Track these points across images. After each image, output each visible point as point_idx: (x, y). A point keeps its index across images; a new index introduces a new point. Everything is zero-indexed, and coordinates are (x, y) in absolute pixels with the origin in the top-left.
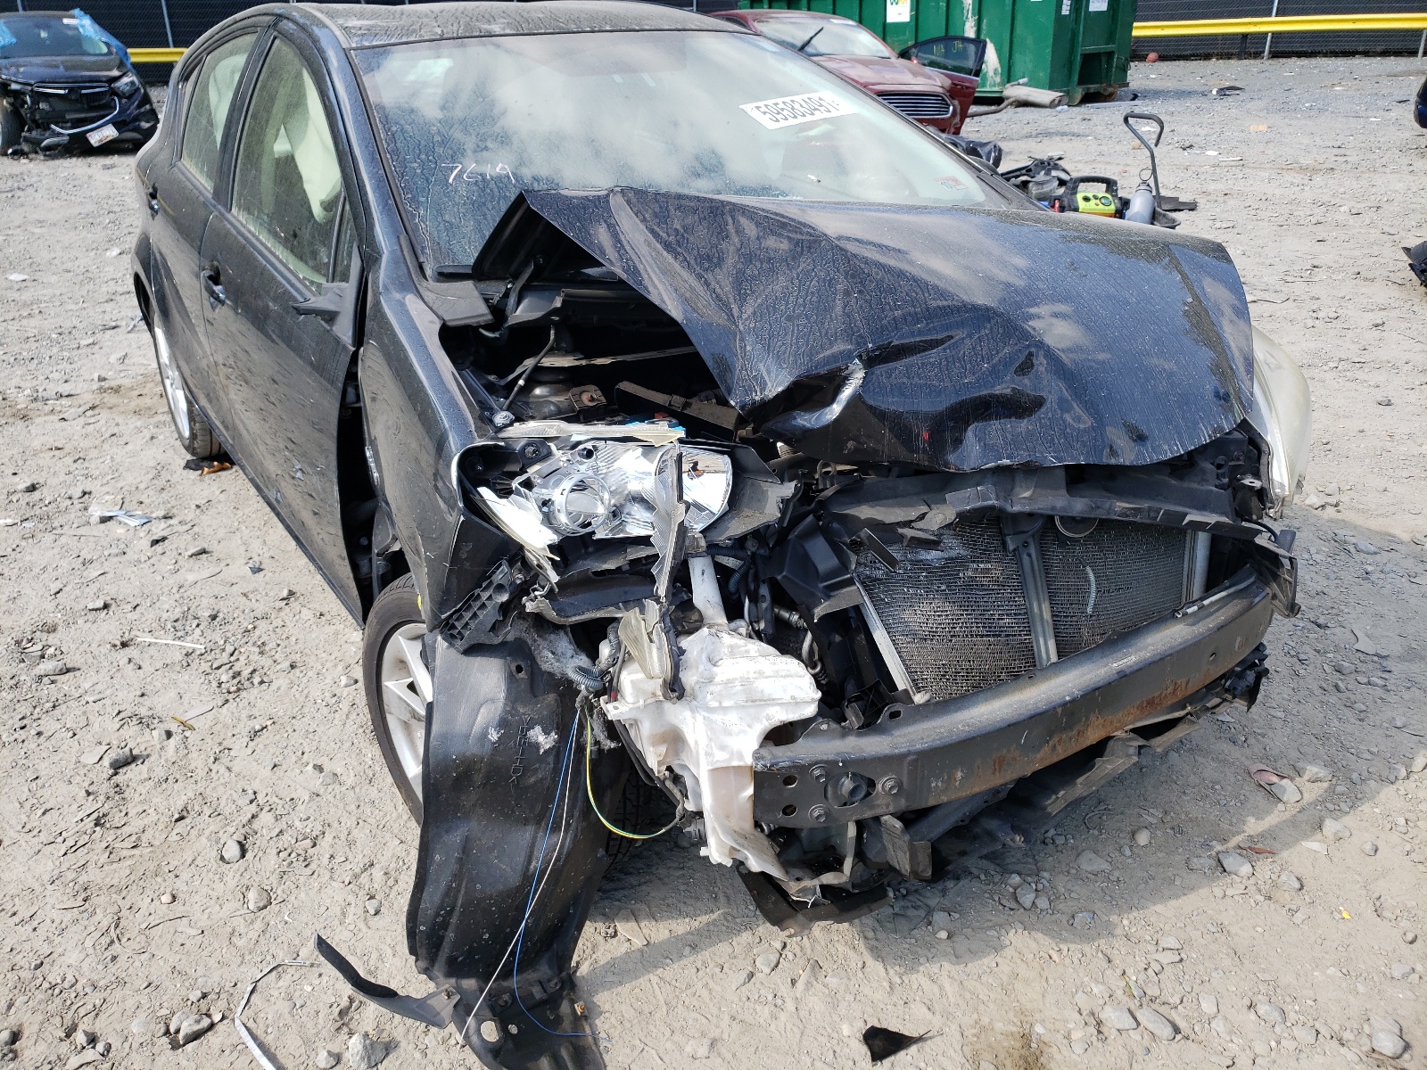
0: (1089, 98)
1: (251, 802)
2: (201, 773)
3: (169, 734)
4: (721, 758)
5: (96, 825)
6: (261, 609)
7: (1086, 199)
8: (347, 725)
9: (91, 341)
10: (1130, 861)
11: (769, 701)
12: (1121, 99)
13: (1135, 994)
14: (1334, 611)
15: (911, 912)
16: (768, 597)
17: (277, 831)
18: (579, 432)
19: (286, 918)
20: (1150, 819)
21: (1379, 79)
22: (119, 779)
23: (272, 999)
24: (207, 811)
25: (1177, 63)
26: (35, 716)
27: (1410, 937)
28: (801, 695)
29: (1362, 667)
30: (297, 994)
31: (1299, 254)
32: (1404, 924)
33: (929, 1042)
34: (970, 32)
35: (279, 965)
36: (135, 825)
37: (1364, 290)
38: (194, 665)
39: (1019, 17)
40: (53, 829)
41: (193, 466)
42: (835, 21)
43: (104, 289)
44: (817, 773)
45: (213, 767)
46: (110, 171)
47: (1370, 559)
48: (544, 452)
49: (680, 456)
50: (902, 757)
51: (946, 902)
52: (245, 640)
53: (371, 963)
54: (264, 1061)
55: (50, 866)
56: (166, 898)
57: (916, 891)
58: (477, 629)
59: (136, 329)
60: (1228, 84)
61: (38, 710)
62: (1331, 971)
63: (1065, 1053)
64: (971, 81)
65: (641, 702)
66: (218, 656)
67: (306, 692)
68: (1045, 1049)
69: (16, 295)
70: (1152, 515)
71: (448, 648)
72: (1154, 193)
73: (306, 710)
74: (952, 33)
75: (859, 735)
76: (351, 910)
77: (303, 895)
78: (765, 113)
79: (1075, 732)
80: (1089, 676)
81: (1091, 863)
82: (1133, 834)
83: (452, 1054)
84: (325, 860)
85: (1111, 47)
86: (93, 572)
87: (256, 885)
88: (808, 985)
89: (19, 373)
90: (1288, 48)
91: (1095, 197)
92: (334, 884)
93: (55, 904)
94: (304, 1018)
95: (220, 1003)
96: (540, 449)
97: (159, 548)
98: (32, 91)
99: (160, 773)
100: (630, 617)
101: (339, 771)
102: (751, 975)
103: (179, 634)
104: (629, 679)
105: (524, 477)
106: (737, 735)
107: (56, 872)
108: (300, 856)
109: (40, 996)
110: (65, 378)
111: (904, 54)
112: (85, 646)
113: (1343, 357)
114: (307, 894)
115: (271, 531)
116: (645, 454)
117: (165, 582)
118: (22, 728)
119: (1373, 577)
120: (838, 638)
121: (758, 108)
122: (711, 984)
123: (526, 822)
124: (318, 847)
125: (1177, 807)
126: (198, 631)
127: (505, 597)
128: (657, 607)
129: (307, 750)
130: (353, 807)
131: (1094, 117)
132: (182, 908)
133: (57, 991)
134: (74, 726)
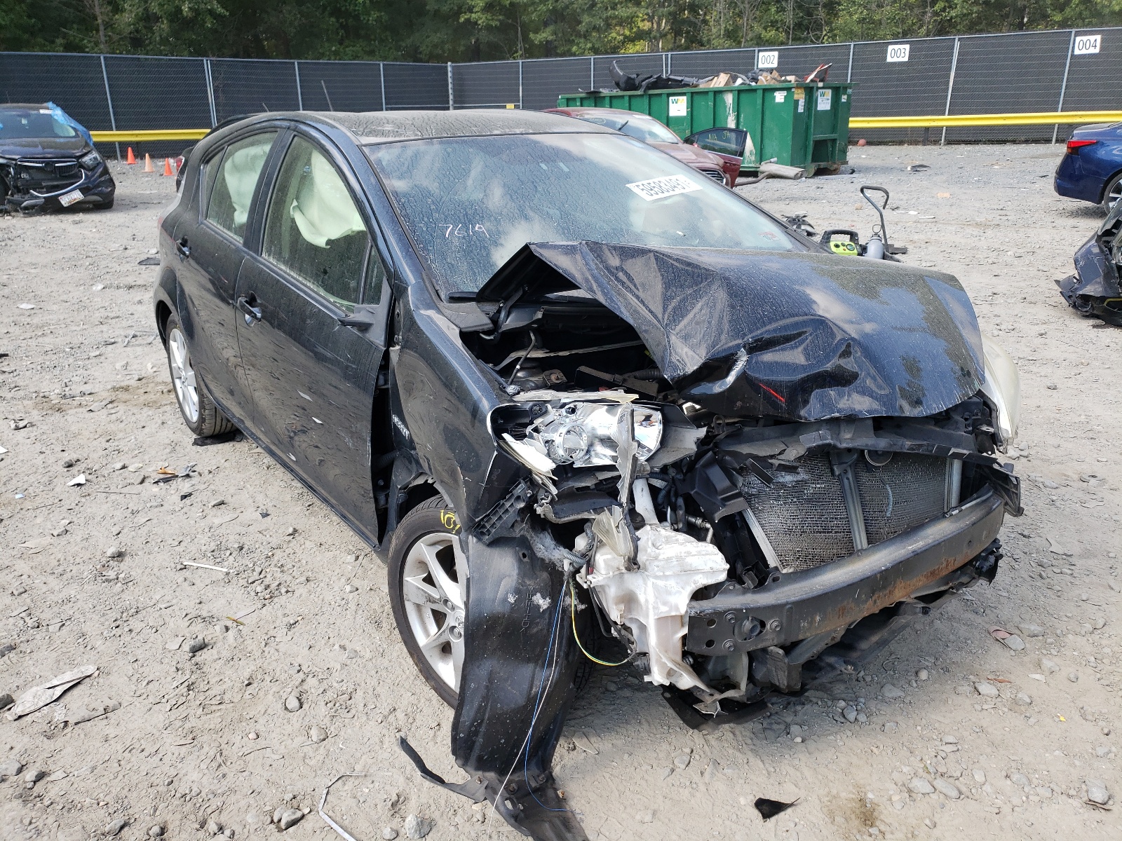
0: (820, 172)
1: (299, 671)
2: (257, 654)
3: (227, 629)
4: (664, 610)
5: (189, 690)
6: (275, 542)
7: (837, 246)
8: (357, 619)
9: (98, 353)
10: (917, 690)
11: (696, 571)
12: (843, 173)
13: (931, 771)
14: (1033, 527)
15: (775, 727)
16: (683, 507)
17: (322, 690)
18: (565, 397)
19: (341, 746)
20: (927, 663)
21: (1025, 160)
22: (197, 659)
23: (343, 798)
24: (268, 679)
25: (880, 147)
26: (125, 619)
27: (1106, 731)
28: (716, 567)
29: (1054, 562)
30: (359, 794)
31: (982, 285)
32: (1101, 723)
33: (799, 806)
34: (731, 124)
35: (343, 776)
36: (216, 690)
37: (1030, 310)
38: (234, 581)
39: (767, 113)
40: (157, 694)
41: (200, 443)
42: (637, 116)
43: (97, 314)
44: (729, 617)
45: (265, 649)
46: (79, 225)
47: (1054, 492)
48: (544, 410)
49: (633, 411)
50: (782, 606)
51: (798, 719)
52: (267, 564)
53: (407, 772)
54: (346, 836)
55: (161, 718)
56: (252, 736)
57: (777, 713)
58: (501, 527)
59: (131, 344)
60: (918, 163)
61: (125, 614)
62: (1057, 753)
63: (890, 809)
64: (737, 160)
65: (611, 574)
66: (251, 575)
67: (321, 597)
68: (876, 807)
69: (28, 320)
70: (930, 448)
71: (477, 542)
72: (883, 242)
73: (324, 609)
74: (718, 125)
75: (754, 592)
76: (386, 740)
77: (349, 731)
78: (643, 190)
79: (887, 592)
80: (896, 554)
81: (891, 692)
82: (917, 673)
83: (476, 828)
84: (361, 707)
85: (833, 136)
86: (141, 519)
87: (315, 725)
88: (712, 774)
89: (48, 377)
90: (958, 137)
91: (843, 245)
92: (370, 723)
93: (170, 742)
94: (367, 809)
95: (306, 801)
96: (540, 409)
97: (187, 501)
98: (16, 164)
99: (226, 654)
100: (604, 517)
101: (358, 649)
102: (673, 770)
103: (218, 560)
104: (601, 558)
105: (533, 426)
106: (675, 594)
107: (167, 721)
108: (342, 704)
109: (176, 802)
110: (84, 380)
111: (688, 141)
112: (148, 570)
113: (1021, 356)
114: (353, 731)
115: (269, 487)
116: (608, 411)
117: (197, 525)
118: (117, 627)
119: (1058, 504)
120: (728, 534)
121: (638, 186)
122: (646, 777)
123: (529, 661)
124: (353, 699)
125: (944, 655)
126: (231, 558)
127: (522, 505)
128: (621, 510)
129: (331, 635)
130: (373, 672)
131: (825, 186)
132: (264, 742)
133: (188, 798)
134: (156, 625)
